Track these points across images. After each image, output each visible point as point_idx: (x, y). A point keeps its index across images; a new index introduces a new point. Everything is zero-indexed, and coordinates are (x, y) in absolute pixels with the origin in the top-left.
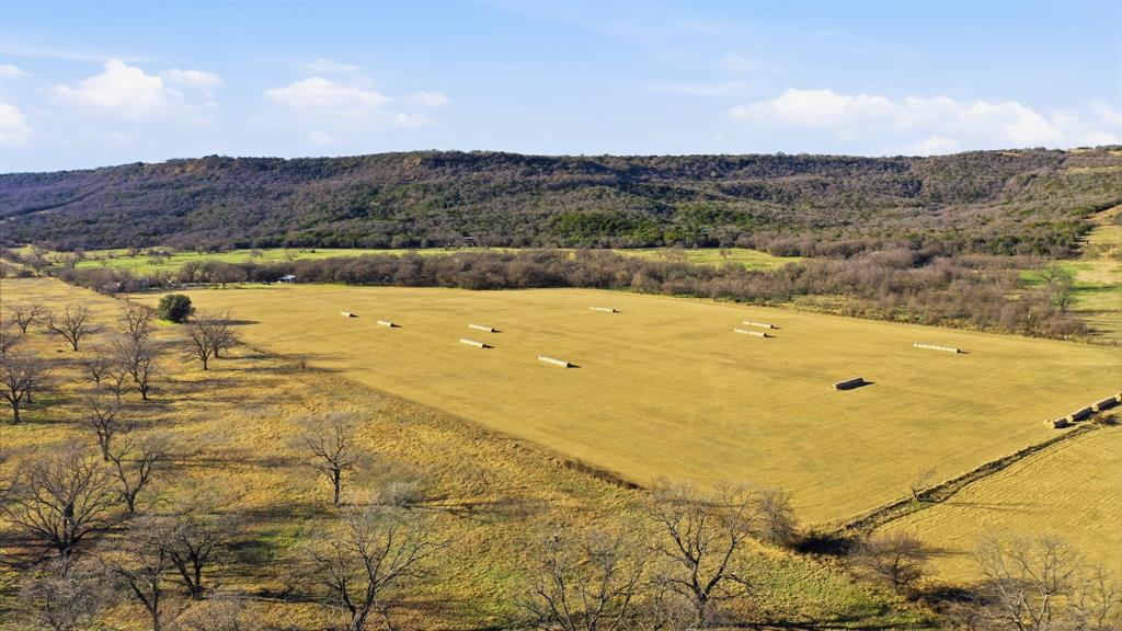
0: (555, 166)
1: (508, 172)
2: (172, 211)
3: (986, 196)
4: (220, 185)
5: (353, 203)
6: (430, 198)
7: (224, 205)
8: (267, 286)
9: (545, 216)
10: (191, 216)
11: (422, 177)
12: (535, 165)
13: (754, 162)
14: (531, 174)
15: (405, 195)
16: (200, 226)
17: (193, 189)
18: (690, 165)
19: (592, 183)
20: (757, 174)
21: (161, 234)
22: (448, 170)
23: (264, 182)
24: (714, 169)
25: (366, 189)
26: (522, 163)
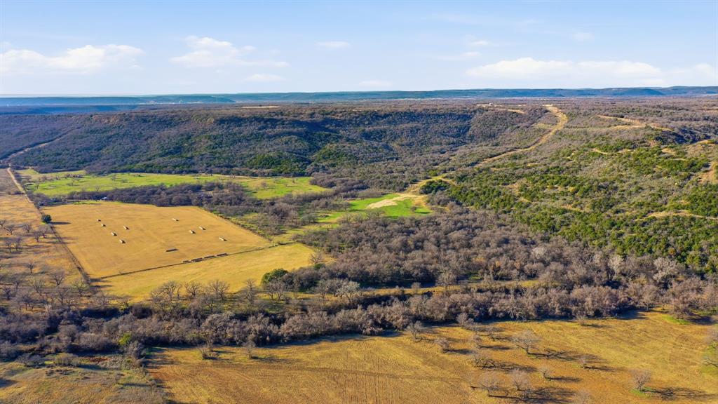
0: (278, 123)
1: (252, 128)
2: (95, 148)
3: (494, 136)
4: (122, 132)
5: (177, 144)
6: (210, 143)
7: (120, 144)
8: (95, 202)
9: (251, 155)
10: (103, 151)
11: (213, 129)
12: (269, 123)
13: (391, 115)
14: (264, 128)
15: (200, 141)
16: (105, 157)
17: (110, 134)
18: (356, 118)
19: (289, 134)
20: (389, 123)
21: (87, 162)
22: (225, 127)
23: (143, 130)
24: (368, 120)
25: (186, 136)
26: (262, 122)
